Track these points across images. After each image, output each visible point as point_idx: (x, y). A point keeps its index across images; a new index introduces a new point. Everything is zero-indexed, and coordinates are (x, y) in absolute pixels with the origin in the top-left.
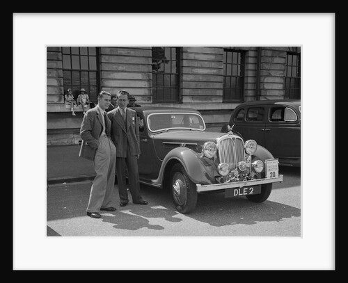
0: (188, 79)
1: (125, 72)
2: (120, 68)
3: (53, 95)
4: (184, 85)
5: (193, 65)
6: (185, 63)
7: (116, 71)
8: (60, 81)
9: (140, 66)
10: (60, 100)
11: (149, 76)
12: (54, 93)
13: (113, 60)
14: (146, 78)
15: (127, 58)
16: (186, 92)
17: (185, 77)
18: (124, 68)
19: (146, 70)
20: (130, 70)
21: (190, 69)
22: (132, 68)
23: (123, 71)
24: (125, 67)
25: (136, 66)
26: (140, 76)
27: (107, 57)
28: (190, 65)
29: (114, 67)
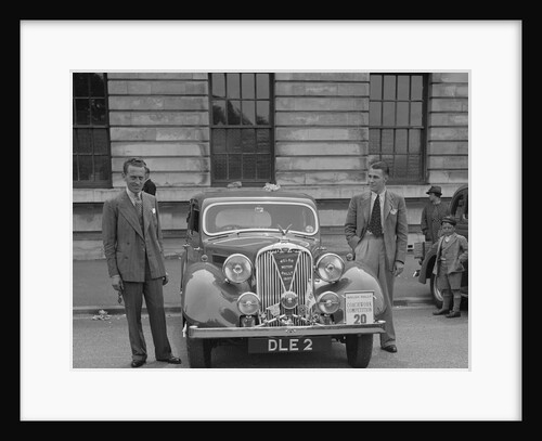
0: (442, 137)
1: (319, 126)
2: (310, 120)
3: (194, 172)
4: (432, 148)
5: (453, 109)
6: (435, 105)
7: (301, 126)
8: (205, 148)
9: (347, 115)
10: (204, 180)
11: (362, 134)
12: (195, 168)
13: (297, 105)
14: (356, 137)
15: (322, 101)
16: (434, 162)
17: (433, 134)
18: (316, 119)
19: (358, 123)
20: (327, 123)
21: (445, 116)
22: (331, 119)
23: (314, 126)
24: (318, 118)
25: (338, 115)
26: (345, 134)
27: (285, 100)
28: (448, 108)
29: (299, 118)
